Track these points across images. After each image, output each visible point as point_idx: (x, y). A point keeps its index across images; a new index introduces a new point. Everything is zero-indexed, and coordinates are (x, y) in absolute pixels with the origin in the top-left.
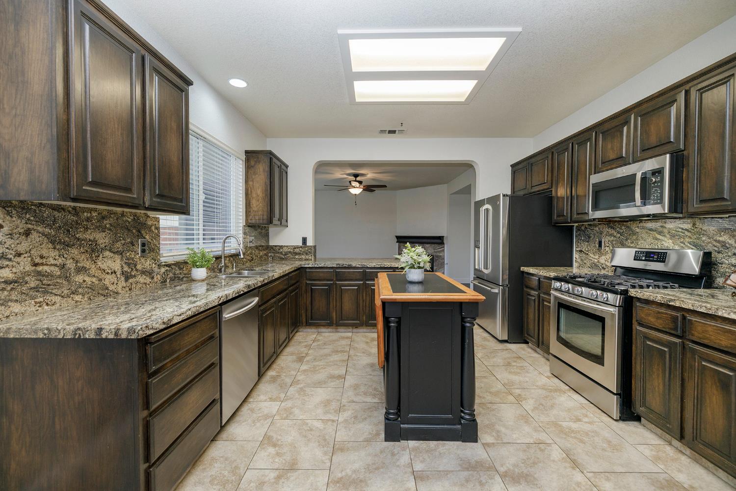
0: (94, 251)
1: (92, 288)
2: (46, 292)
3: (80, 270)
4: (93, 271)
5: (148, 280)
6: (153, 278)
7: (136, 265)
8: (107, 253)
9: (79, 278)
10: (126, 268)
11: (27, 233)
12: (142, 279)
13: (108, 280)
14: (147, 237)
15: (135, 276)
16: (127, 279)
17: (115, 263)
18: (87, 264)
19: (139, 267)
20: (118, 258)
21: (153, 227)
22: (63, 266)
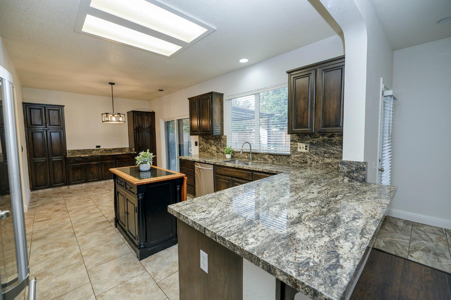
0: (211, 144)
1: (210, 153)
2: (205, 152)
3: (209, 148)
4: (211, 149)
5: (223, 155)
6: (224, 154)
7: (219, 150)
8: (213, 145)
9: (209, 150)
10: (217, 150)
11: (202, 141)
12: (221, 154)
13: (213, 152)
14: (222, 142)
15: (219, 153)
16: (217, 153)
17: (214, 148)
18: (210, 147)
19: (220, 150)
20: (215, 147)
21: (224, 139)
22: (206, 147)
